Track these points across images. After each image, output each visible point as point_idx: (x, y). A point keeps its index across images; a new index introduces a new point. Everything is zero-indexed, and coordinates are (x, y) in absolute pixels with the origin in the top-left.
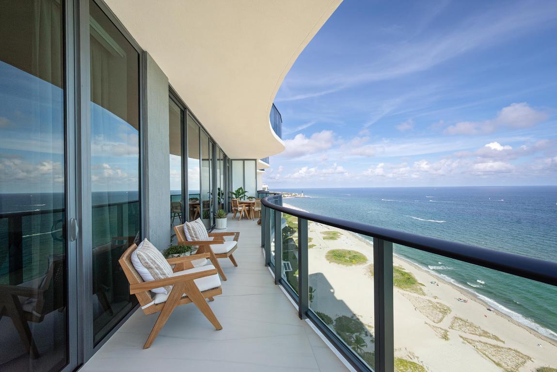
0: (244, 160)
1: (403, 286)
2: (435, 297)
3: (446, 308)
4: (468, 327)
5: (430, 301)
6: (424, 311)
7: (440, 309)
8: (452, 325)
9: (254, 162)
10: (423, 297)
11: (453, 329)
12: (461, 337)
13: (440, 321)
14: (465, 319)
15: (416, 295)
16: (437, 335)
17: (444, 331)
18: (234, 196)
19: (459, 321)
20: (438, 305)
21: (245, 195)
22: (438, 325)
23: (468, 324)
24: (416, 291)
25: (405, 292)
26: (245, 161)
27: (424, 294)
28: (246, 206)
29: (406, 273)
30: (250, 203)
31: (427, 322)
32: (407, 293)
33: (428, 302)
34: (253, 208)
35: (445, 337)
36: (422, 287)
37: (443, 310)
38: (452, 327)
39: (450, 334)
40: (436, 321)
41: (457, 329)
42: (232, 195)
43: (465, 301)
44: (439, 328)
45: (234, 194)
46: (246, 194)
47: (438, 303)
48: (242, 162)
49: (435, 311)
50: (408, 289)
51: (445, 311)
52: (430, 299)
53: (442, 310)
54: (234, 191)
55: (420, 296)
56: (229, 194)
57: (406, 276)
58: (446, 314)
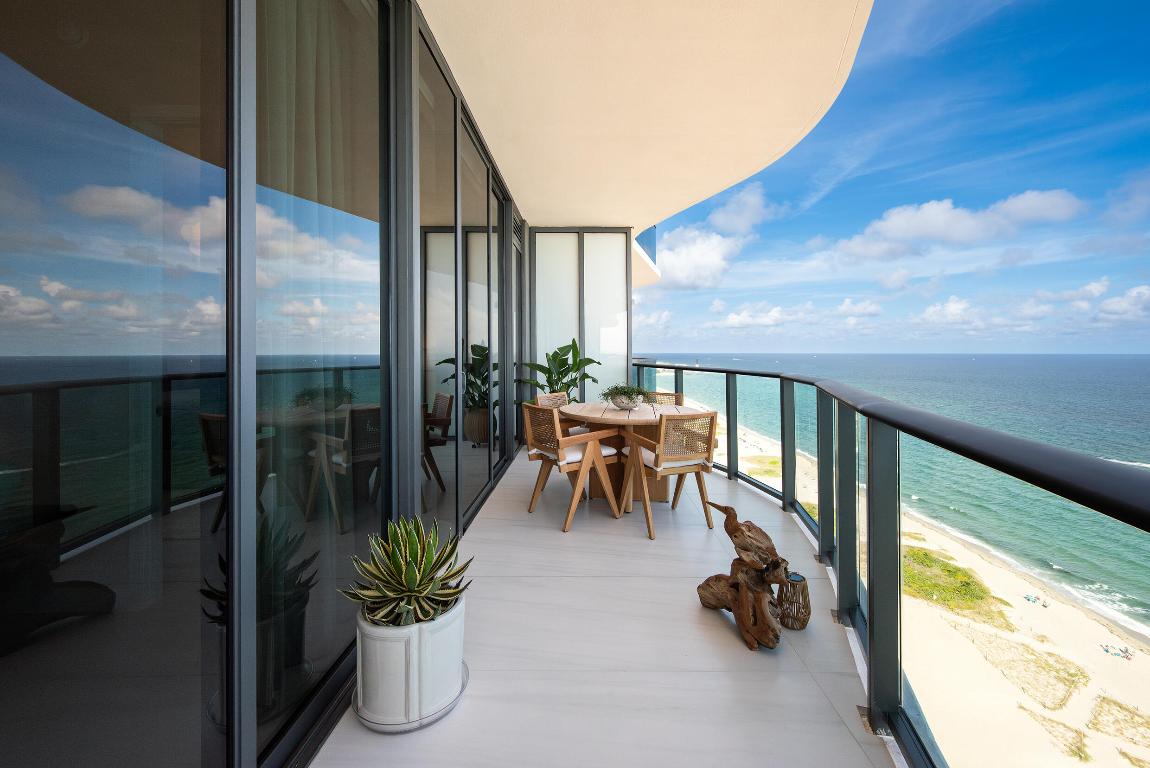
0: (580, 232)
1: (952, 603)
2: (1042, 639)
3: (1072, 671)
4: (1142, 730)
5: (1026, 647)
6: (1014, 674)
7: (1057, 671)
8: (1096, 718)
9: (621, 237)
10: (1006, 634)
11: (1098, 730)
12: (1124, 755)
13: (1062, 703)
14: (1130, 703)
15: (988, 629)
16: (1055, 745)
17: (1075, 735)
18: (541, 378)
19: (1115, 709)
20: (1051, 661)
21: (585, 376)
22: (1057, 716)
23: (1140, 720)
24: (989, 617)
25: (960, 620)
26: (587, 237)
27: (1009, 627)
28: (604, 442)
29: (959, 570)
30: (621, 427)
31: (1023, 705)
32: (965, 621)
33: (1021, 648)
34: (647, 456)
35: (1079, 752)
36: (1003, 608)
37: (1066, 676)
38: (1094, 724)
39: (1094, 743)
40: (1049, 704)
41: (1112, 729)
42: (533, 375)
43: (1126, 654)
44: (1058, 723)
45: (542, 369)
46: (589, 369)
47: (1050, 654)
48: (573, 238)
49: (1043, 677)
50: (966, 612)
51: (1072, 679)
52: (1026, 643)
53: (1063, 674)
54: (542, 361)
55: (1000, 632)
56: (520, 371)
57: (961, 578)
58: (1076, 687)
